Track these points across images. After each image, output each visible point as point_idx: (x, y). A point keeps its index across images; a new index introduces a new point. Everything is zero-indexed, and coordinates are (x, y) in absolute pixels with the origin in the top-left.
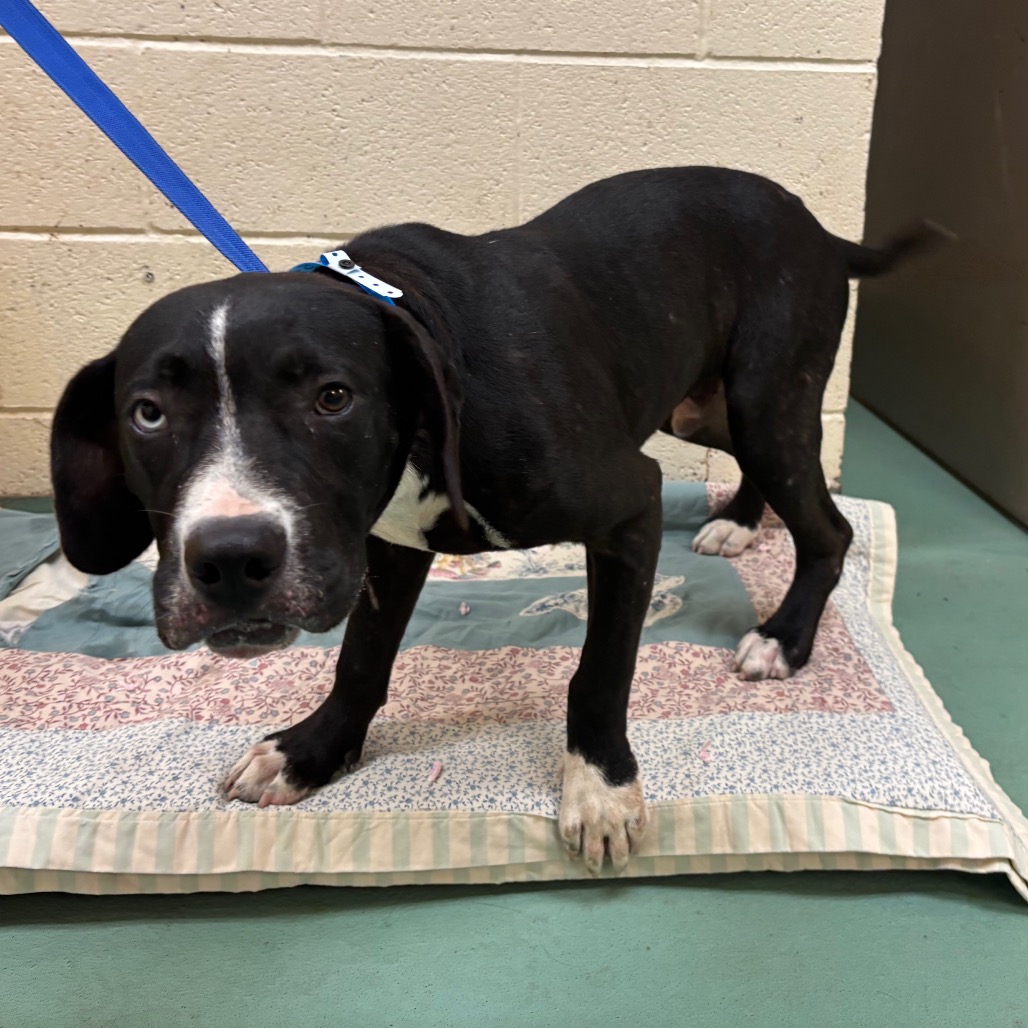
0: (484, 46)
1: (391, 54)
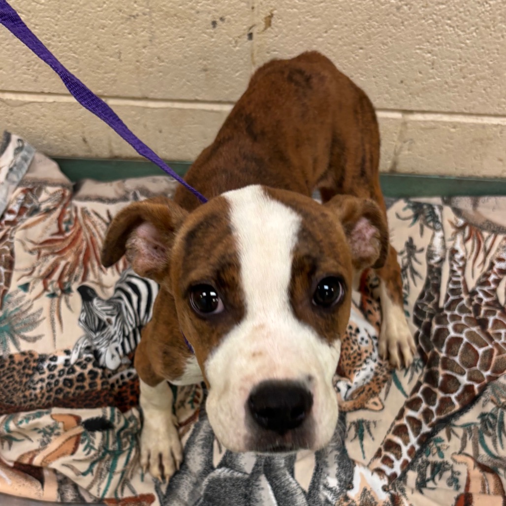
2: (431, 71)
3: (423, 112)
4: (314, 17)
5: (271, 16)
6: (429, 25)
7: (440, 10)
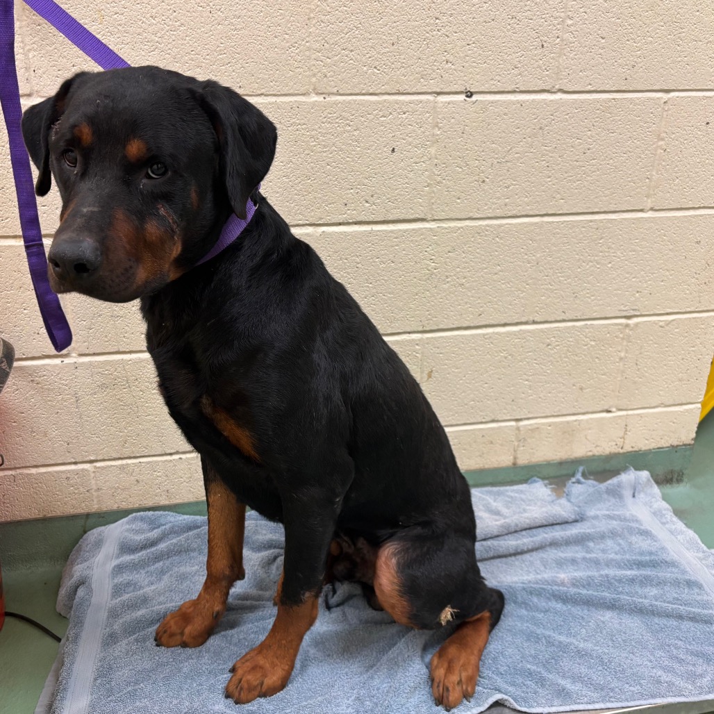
1: (468, 223)
2: (530, 391)
3: (528, 419)
4: (457, 369)
5: (432, 371)
6: (525, 365)
7: (530, 355)
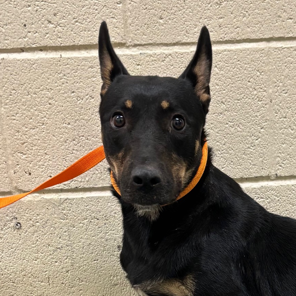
0: (243, 37)
